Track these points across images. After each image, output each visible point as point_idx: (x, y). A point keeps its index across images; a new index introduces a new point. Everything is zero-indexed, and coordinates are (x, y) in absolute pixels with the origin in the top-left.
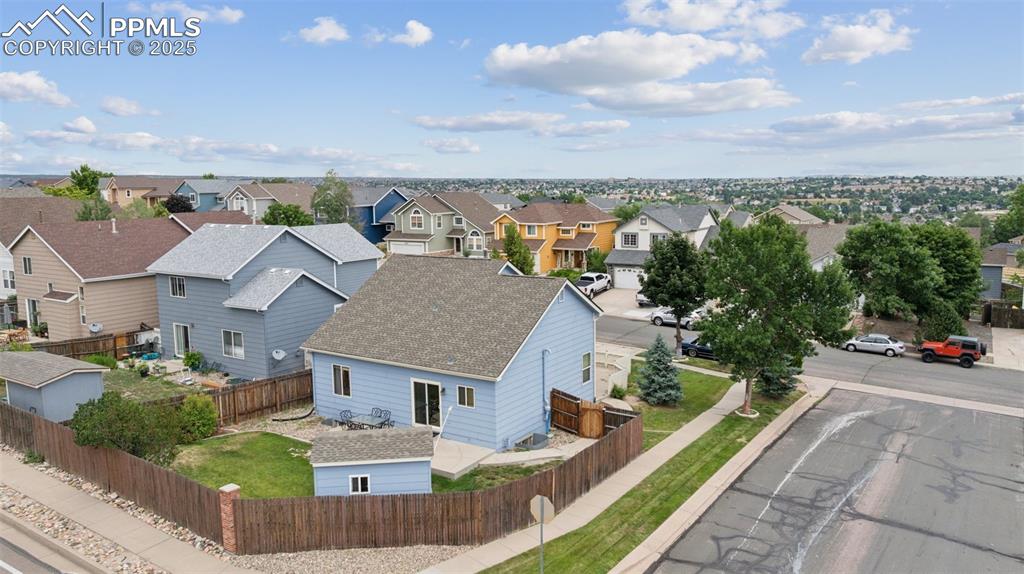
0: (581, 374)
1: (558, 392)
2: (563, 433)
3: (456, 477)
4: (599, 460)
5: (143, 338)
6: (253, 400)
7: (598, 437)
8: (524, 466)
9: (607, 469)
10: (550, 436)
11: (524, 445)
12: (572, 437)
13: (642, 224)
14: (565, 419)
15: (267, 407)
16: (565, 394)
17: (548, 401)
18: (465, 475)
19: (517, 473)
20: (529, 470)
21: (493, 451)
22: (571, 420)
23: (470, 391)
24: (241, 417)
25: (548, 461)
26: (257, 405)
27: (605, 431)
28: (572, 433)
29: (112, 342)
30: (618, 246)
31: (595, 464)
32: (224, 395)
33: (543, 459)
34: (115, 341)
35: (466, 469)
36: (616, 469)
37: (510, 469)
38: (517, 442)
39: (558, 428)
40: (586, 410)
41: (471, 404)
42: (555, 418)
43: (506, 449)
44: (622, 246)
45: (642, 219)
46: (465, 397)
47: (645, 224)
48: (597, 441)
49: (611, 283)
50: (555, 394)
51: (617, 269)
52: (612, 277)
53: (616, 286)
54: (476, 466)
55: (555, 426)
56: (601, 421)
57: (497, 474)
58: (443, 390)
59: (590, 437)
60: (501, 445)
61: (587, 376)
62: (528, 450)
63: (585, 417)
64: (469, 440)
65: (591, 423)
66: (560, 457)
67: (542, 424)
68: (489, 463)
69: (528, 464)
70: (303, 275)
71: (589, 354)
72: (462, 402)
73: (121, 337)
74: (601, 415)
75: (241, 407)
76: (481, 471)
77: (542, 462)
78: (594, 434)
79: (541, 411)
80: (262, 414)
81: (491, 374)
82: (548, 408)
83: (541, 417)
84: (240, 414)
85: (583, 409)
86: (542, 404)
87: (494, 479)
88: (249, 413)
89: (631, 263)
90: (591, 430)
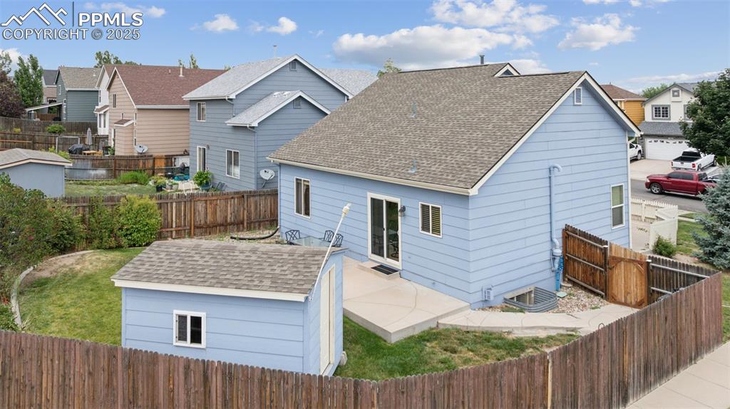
0: (610, 213)
1: (574, 231)
2: (582, 293)
3: (394, 340)
4: (646, 345)
5: (180, 162)
6: (215, 212)
7: (639, 305)
8: (511, 337)
9: (661, 362)
10: (561, 294)
11: (519, 302)
12: (596, 300)
13: (674, 96)
14: (585, 272)
15: (231, 224)
16: (584, 235)
17: (558, 242)
18: (410, 338)
19: (496, 347)
20: (517, 346)
21: (464, 304)
22: (593, 274)
23: (436, 210)
24: (197, 231)
25: (553, 333)
26: (219, 220)
27: (651, 297)
28: (597, 294)
29: (151, 161)
30: (649, 118)
31: (639, 352)
32: (178, 203)
33: (546, 328)
34: (154, 161)
35: (413, 327)
36: (678, 365)
37: (488, 339)
38: (508, 296)
39: (575, 284)
40: (618, 260)
41: (436, 230)
42: (570, 269)
43: (486, 305)
44: (653, 119)
45: (674, 92)
46: (430, 221)
47: (678, 96)
48: (636, 310)
49: (642, 154)
50: (569, 234)
51: (647, 141)
52: (642, 147)
53: (648, 156)
54: (434, 325)
55: (570, 281)
56: (644, 279)
57: (462, 342)
58: (403, 209)
59: (625, 304)
60: (478, 297)
61: (618, 217)
62: (521, 311)
63: (616, 272)
64: (434, 284)
65: (628, 281)
66: (574, 330)
67: (548, 274)
68: (453, 322)
69: (518, 334)
70: (300, 97)
71: (621, 187)
72: (425, 227)
73: (161, 158)
74: (643, 269)
75: (200, 219)
76: (439, 333)
77: (542, 334)
78: (632, 299)
79: (547, 256)
80: (226, 231)
81: (462, 185)
82: (559, 251)
83: (548, 265)
84: (196, 227)
85: (614, 258)
86: (547, 246)
87: (454, 351)
88: (208, 227)
89: (664, 133)
90: (627, 293)
